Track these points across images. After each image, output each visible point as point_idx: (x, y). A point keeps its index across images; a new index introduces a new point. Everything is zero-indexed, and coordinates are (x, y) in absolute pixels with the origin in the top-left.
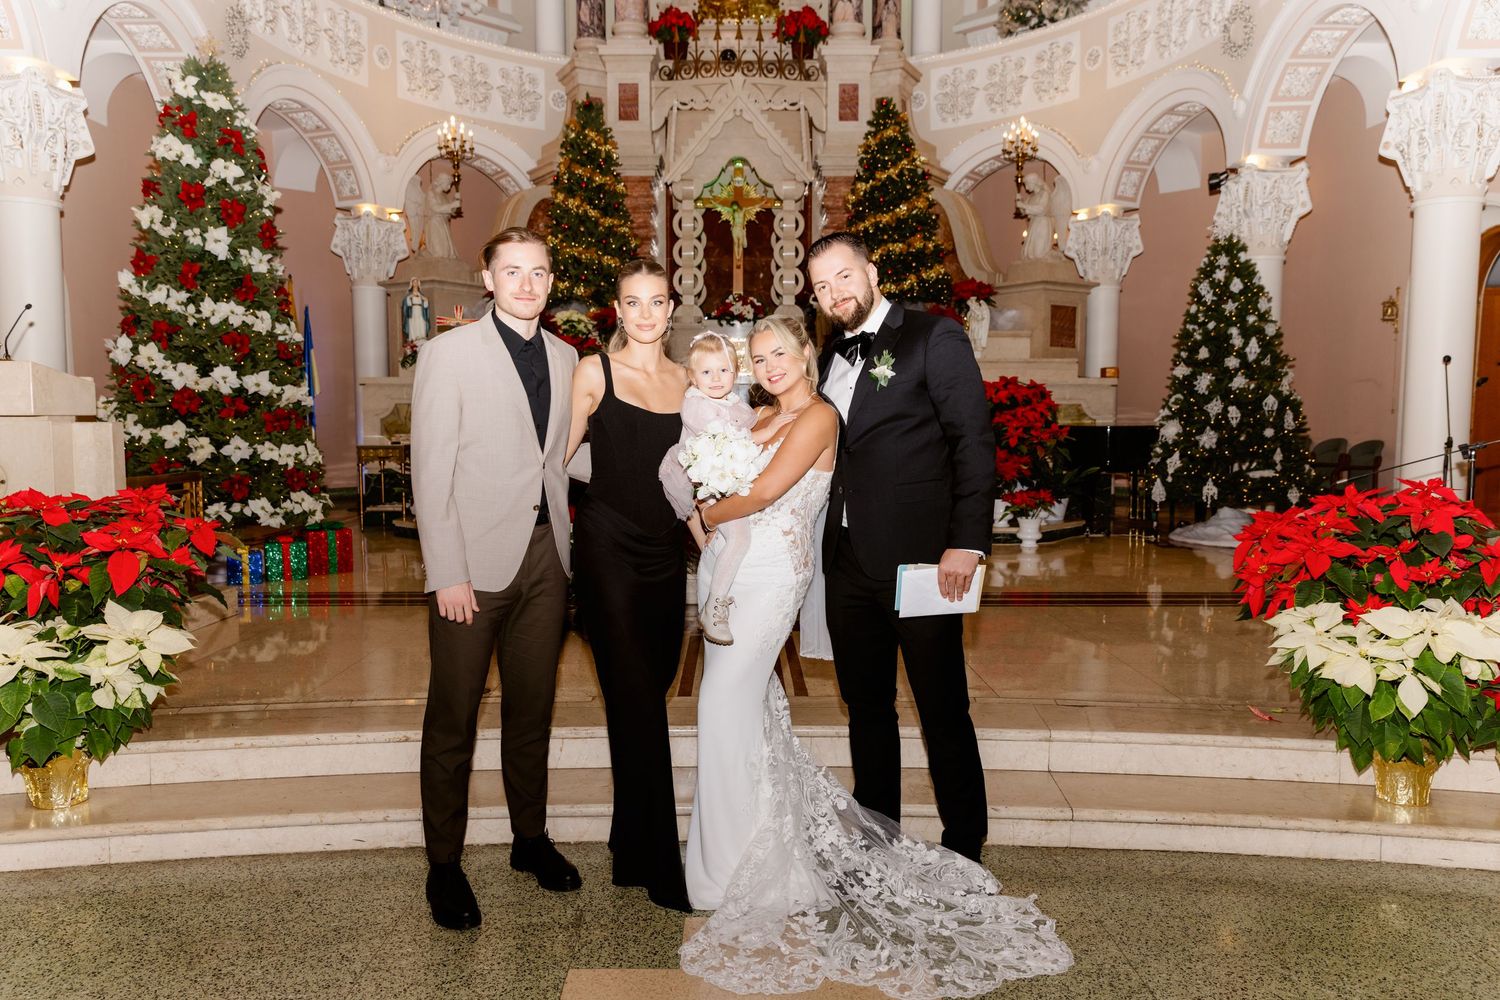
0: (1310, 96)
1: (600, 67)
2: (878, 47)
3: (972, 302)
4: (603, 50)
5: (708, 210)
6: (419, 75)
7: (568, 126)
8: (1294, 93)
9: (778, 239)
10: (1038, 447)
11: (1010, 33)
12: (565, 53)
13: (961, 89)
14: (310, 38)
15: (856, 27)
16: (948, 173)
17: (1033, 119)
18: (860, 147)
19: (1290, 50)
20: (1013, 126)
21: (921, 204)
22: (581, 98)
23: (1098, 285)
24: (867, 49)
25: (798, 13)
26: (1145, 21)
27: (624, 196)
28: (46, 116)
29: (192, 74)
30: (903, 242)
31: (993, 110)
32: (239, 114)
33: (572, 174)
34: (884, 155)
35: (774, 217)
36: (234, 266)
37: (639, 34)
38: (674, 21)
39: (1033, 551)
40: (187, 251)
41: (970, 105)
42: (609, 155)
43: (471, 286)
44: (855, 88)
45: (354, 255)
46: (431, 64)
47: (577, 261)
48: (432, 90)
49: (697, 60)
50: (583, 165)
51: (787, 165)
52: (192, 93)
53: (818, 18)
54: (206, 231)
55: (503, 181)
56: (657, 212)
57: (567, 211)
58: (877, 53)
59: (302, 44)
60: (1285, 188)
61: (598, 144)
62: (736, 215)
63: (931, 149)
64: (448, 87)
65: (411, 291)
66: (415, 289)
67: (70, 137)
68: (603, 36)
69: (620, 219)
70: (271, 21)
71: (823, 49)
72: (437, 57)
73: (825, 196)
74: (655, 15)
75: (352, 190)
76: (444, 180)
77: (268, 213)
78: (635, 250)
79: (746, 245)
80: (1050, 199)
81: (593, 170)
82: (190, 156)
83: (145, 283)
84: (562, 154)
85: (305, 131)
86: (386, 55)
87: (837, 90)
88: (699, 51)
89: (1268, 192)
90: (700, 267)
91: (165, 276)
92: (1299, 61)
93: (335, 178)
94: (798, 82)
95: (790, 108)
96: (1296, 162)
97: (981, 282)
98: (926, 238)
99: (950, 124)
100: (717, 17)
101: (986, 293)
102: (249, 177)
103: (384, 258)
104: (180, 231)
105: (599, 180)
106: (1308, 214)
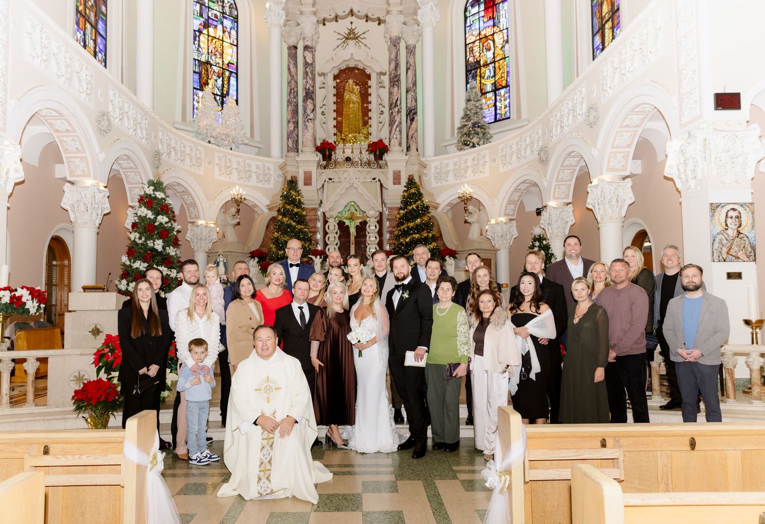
0: (570, 180)
1: (297, 165)
2: (408, 156)
3: (447, 258)
4: (298, 159)
5: (340, 221)
6: (223, 169)
7: (283, 189)
8: (564, 179)
9: (369, 233)
11: (461, 149)
12: (282, 158)
13: (443, 171)
14: (182, 158)
15: (399, 148)
16: (439, 204)
17: (472, 183)
18: (401, 196)
19: (560, 165)
20: (462, 188)
21: (426, 218)
22: (289, 178)
23: (500, 250)
24: (404, 157)
25: (376, 142)
26: (512, 148)
27: (306, 216)
28: (97, 200)
29: (151, 186)
30: (419, 234)
31: (456, 179)
32: (167, 199)
33: (285, 208)
34: (411, 198)
35: (367, 223)
36: (164, 253)
37: (312, 152)
38: (326, 146)
40: (148, 248)
41: (447, 177)
42: (299, 199)
43: (243, 253)
44: (399, 172)
45: (195, 241)
46: (228, 164)
48: (229, 174)
49: (335, 161)
50: (290, 205)
51: (371, 204)
52: (152, 192)
53: (384, 144)
54: (155, 241)
55: (256, 209)
56: (319, 221)
57: (283, 223)
58: (408, 159)
59: (179, 161)
60: (564, 214)
61: (296, 196)
62: (351, 223)
63: (432, 195)
64: (234, 170)
65: (219, 255)
66: (221, 255)
67: (104, 206)
68: (298, 151)
70: (169, 153)
71: (386, 157)
72: (230, 161)
73: (388, 215)
74: (319, 144)
75: (195, 215)
76: (233, 210)
77: (175, 233)
78: (310, 238)
79: (355, 235)
80: (479, 216)
81: (294, 207)
82: (150, 215)
83: (132, 260)
84: (281, 200)
85: (178, 192)
86: (211, 162)
87: (392, 173)
88: (337, 158)
89: (558, 215)
90: (337, 244)
91: (139, 257)
92: (564, 168)
93: (189, 210)
94: (376, 169)
95: (372, 181)
96: (568, 204)
97: (451, 250)
98: (428, 232)
99: (439, 184)
100: (343, 143)
101: (453, 254)
102: (170, 221)
103: (207, 242)
104: (145, 241)
105: (296, 210)
106: (574, 224)
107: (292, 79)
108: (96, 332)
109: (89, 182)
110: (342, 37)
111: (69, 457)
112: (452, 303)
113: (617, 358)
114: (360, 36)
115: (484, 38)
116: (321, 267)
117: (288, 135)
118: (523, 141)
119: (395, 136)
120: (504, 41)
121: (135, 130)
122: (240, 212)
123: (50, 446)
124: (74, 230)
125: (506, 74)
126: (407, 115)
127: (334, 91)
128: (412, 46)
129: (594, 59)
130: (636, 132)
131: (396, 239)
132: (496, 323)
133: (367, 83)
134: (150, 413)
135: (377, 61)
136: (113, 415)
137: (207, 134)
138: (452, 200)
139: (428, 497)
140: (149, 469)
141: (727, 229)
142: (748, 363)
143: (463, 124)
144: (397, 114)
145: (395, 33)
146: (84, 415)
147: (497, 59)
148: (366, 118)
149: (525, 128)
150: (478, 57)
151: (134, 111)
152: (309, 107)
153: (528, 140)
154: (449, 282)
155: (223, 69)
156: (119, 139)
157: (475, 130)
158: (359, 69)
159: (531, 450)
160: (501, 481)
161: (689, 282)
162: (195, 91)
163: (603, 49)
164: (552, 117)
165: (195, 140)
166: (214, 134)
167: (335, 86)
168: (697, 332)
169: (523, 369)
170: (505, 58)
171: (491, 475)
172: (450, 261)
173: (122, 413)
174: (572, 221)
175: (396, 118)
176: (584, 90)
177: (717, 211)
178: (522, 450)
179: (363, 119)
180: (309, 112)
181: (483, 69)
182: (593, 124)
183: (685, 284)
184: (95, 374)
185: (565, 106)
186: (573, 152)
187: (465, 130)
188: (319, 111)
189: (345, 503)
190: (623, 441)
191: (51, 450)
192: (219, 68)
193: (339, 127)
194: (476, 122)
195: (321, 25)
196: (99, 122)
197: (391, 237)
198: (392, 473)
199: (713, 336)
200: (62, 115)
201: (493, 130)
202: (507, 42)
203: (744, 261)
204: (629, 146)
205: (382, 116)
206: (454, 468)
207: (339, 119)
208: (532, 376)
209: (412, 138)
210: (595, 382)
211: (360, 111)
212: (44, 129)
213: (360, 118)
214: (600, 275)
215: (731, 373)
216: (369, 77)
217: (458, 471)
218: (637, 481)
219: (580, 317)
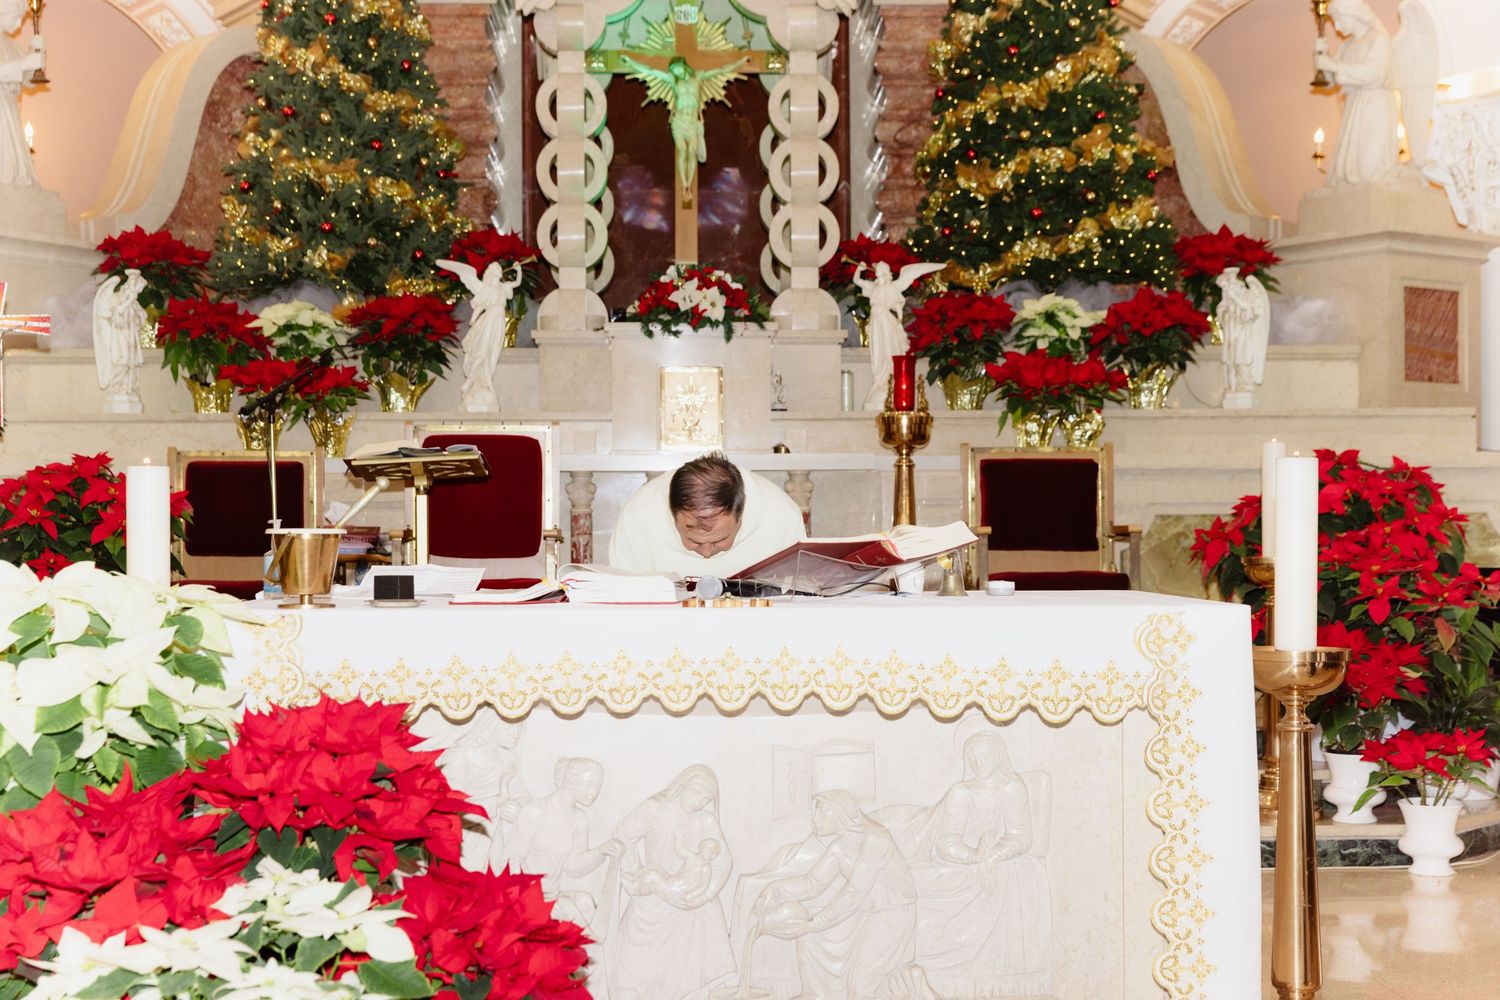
3: (1228, 280)
5: (618, 76)
9: (777, 140)
10: (1438, 622)
21: (1103, 60)
27: (426, 45)
30: (1066, 145)
35: (767, 93)
39: (1444, 887)
47: (313, 189)
56: (500, 86)
57: (292, 77)
62: (681, 89)
69: (415, 92)
73: (878, 50)
76: (7, 8)
78: (448, 168)
79: (703, 158)
80: (1391, 50)
90: (598, 205)
97: (1242, 237)
98: (1115, 138)
116: (513, 330)
122: (45, 12)
131: (931, 180)
172: (1242, 299)
197: (897, 171)
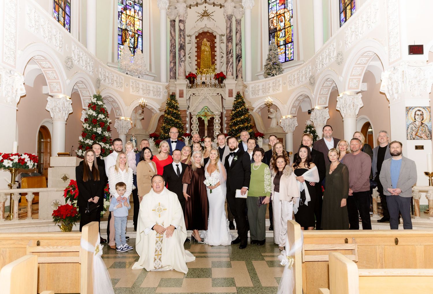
0: (327, 94)
1: (175, 86)
2: (237, 81)
3: (258, 138)
4: (176, 83)
5: (199, 117)
6: (135, 88)
7: (168, 100)
8: (324, 94)
9: (215, 124)
11: (266, 77)
12: (167, 82)
13: (256, 89)
14: (112, 83)
15: (232, 77)
16: (254, 108)
17: (272, 96)
18: (233, 103)
19: (322, 86)
20: (267, 99)
21: (247, 116)
22: (171, 93)
23: (288, 133)
24: (234, 82)
25: (219, 74)
26: (295, 76)
27: (180, 114)
28: (65, 106)
29: (95, 98)
30: (243, 124)
31: (264, 94)
32: (104, 105)
33: (169, 110)
34: (238, 105)
35: (214, 118)
36: (102, 135)
37: (184, 79)
38: (192, 76)
40: (93, 132)
41: (259, 93)
42: (177, 105)
43: (145, 135)
44: (232, 90)
45: (119, 128)
46: (137, 86)
48: (137, 91)
49: (196, 84)
50: (171, 108)
51: (216, 108)
52: (95, 102)
53: (223, 75)
54: (97, 128)
55: (153, 111)
56: (188, 117)
57: (167, 118)
58: (237, 83)
60: (324, 113)
61: (175, 104)
62: (205, 119)
63: (250, 102)
64: (140, 89)
65: (132, 136)
67: (69, 109)
68: (176, 79)
70: (105, 80)
71: (225, 82)
72: (138, 84)
73: (226, 114)
74: (187, 75)
75: (119, 114)
76: (140, 111)
77: (108, 124)
78: (183, 127)
79: (208, 125)
80: (276, 114)
81: (173, 109)
82: (94, 114)
83: (85, 139)
84: (166, 106)
85: (110, 102)
86: (128, 84)
87: (228, 90)
88: (197, 82)
89: (320, 114)
90: (197, 130)
91: (88, 137)
92: (323, 88)
93: (116, 111)
94: (219, 89)
95: (217, 95)
96: (326, 108)
97: (261, 133)
98: (248, 123)
99: (254, 97)
100: (201, 74)
101: (262, 135)
102: (105, 117)
103: (126, 129)
104: (92, 128)
105: (175, 111)
106: (329, 119)
107: (173, 38)
108: (65, 178)
109: (61, 96)
110: (200, 15)
111: (51, 247)
112: (262, 163)
113: (353, 193)
114: (210, 15)
115: (279, 15)
116: (189, 143)
117: (170, 69)
118: (301, 72)
119: (229, 70)
120: (290, 17)
121: (86, 67)
123: (40, 241)
124: (53, 122)
125: (291, 35)
126: (236, 58)
127: (196, 45)
128: (239, 20)
129: (340, 27)
130: (364, 67)
131: (230, 127)
132: (286, 174)
133: (214, 41)
134: (95, 223)
135: (220, 29)
136: (75, 224)
137: (125, 69)
138: (262, 106)
139: (248, 270)
140: (94, 254)
141: (415, 121)
142: (427, 196)
143: (267, 63)
144: (230, 57)
145: (229, 13)
146: (59, 224)
147: (286, 27)
148: (214, 60)
149: (302, 65)
150: (276, 26)
151: (86, 57)
152: (182, 54)
153: (304, 71)
154: (260, 151)
155: (134, 33)
156: (78, 72)
157: (274, 67)
158: (210, 33)
159: (306, 245)
160: (289, 262)
161: (394, 151)
162: (119, 45)
163: (345, 21)
164: (317, 59)
165: (119, 72)
166: (130, 69)
167: (196, 42)
168: (399, 179)
169: (301, 199)
170: (291, 26)
171: (284, 258)
172: (260, 139)
173: (79, 223)
174: (328, 117)
175: (230, 60)
176: (335, 44)
177: (410, 111)
178: (301, 244)
179: (212, 61)
180: (182, 57)
181: (279, 33)
182: (340, 63)
183: (392, 152)
184: (65, 201)
185: (324, 52)
186: (329, 78)
187: (269, 66)
188: (187, 56)
189: (202, 273)
190: (358, 240)
191: (41, 243)
192: (132, 33)
193: (198, 65)
194: (274, 62)
195: (189, 8)
196: (66, 63)
197: (227, 126)
198: (228, 257)
199: (408, 181)
200: (46, 59)
201: (284, 66)
202: (292, 17)
203: (425, 139)
204: (360, 75)
205: (222, 59)
206: (263, 254)
207: (198, 60)
208: (306, 203)
209: (239, 71)
210: (341, 206)
211: (210, 56)
212: (36, 67)
213: (210, 60)
214: (343, 147)
215: (418, 202)
216: (215, 37)
217: (264, 256)
218: (365, 262)
219: (333, 171)
